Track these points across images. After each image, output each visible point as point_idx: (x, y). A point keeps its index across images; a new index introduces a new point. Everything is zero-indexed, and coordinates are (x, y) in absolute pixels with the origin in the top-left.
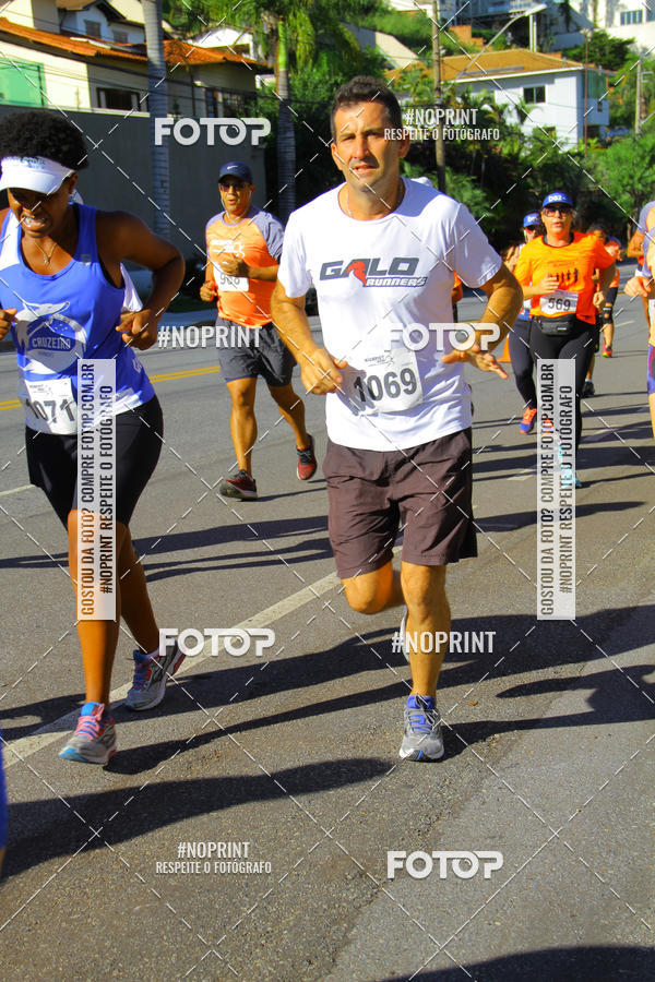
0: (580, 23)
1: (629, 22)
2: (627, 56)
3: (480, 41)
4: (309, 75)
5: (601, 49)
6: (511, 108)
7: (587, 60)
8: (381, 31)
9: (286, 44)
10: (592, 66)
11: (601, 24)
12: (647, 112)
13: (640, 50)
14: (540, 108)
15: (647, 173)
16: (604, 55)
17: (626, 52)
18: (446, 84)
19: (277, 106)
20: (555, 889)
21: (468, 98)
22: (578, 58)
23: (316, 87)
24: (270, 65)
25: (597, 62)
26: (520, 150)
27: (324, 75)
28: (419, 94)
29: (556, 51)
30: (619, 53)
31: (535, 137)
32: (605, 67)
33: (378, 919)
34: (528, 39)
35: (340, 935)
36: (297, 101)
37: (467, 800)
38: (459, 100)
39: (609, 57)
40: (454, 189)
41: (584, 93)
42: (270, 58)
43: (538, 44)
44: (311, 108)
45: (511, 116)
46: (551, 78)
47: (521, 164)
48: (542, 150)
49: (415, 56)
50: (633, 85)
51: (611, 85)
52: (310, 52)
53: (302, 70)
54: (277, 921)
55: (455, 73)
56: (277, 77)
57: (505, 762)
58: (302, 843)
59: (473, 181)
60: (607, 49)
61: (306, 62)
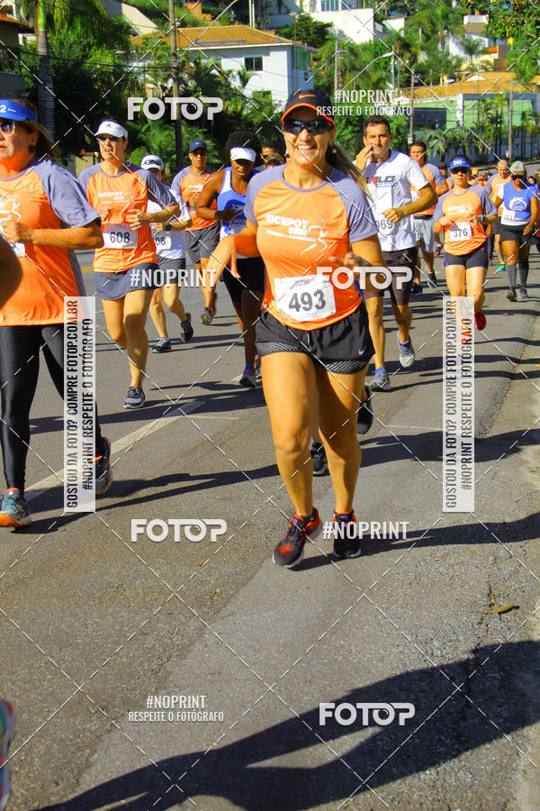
0: (289, 7)
1: (328, 10)
2: (327, 37)
3: (209, 17)
4: (65, 36)
5: (307, 29)
6: (235, 73)
7: (295, 38)
8: (126, 3)
9: (44, 8)
10: (300, 43)
11: (307, 9)
12: (343, 83)
13: (337, 32)
14: (259, 75)
15: (344, 133)
16: (309, 34)
17: (327, 33)
18: (182, 51)
19: (38, 62)
20: (262, 714)
21: (199, 63)
22: (288, 36)
23: (71, 47)
24: (31, 26)
25: (304, 40)
26: (242, 109)
27: (79, 37)
28: (159, 58)
29: (271, 29)
30: (320, 34)
31: (254, 99)
32: (310, 44)
33: (116, 746)
34: (248, 17)
35: (83, 759)
36: (55, 58)
37: (192, 643)
38: (192, 65)
39: (313, 36)
40: (189, 139)
41: (293, 65)
42: (31, 19)
43: (256, 22)
44: (67, 65)
45: (235, 81)
46: (267, 50)
47: (244, 120)
48: (260, 110)
49: (155, 26)
50: (331, 60)
51: (315, 60)
52: (66, 17)
53: (59, 31)
54: (30, 751)
55: (189, 41)
56: (37, 36)
57: (224, 612)
58: (54, 684)
59: (205, 133)
60: (312, 30)
61: (62, 25)
